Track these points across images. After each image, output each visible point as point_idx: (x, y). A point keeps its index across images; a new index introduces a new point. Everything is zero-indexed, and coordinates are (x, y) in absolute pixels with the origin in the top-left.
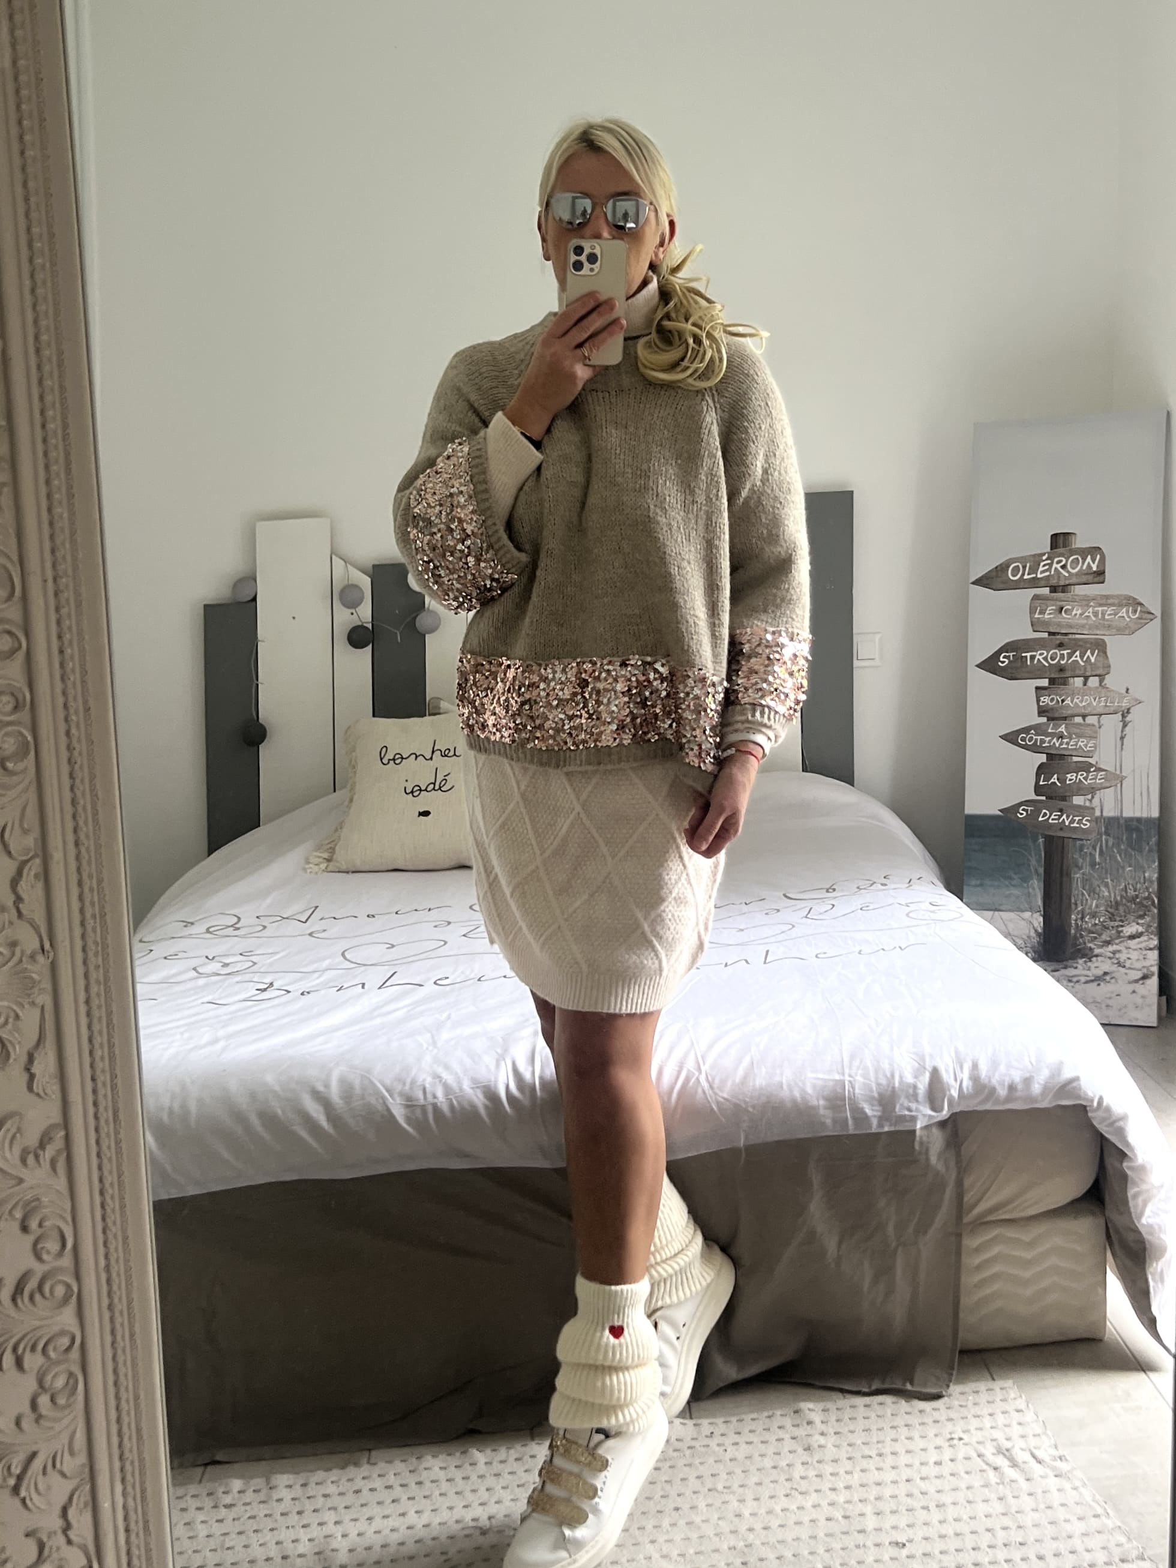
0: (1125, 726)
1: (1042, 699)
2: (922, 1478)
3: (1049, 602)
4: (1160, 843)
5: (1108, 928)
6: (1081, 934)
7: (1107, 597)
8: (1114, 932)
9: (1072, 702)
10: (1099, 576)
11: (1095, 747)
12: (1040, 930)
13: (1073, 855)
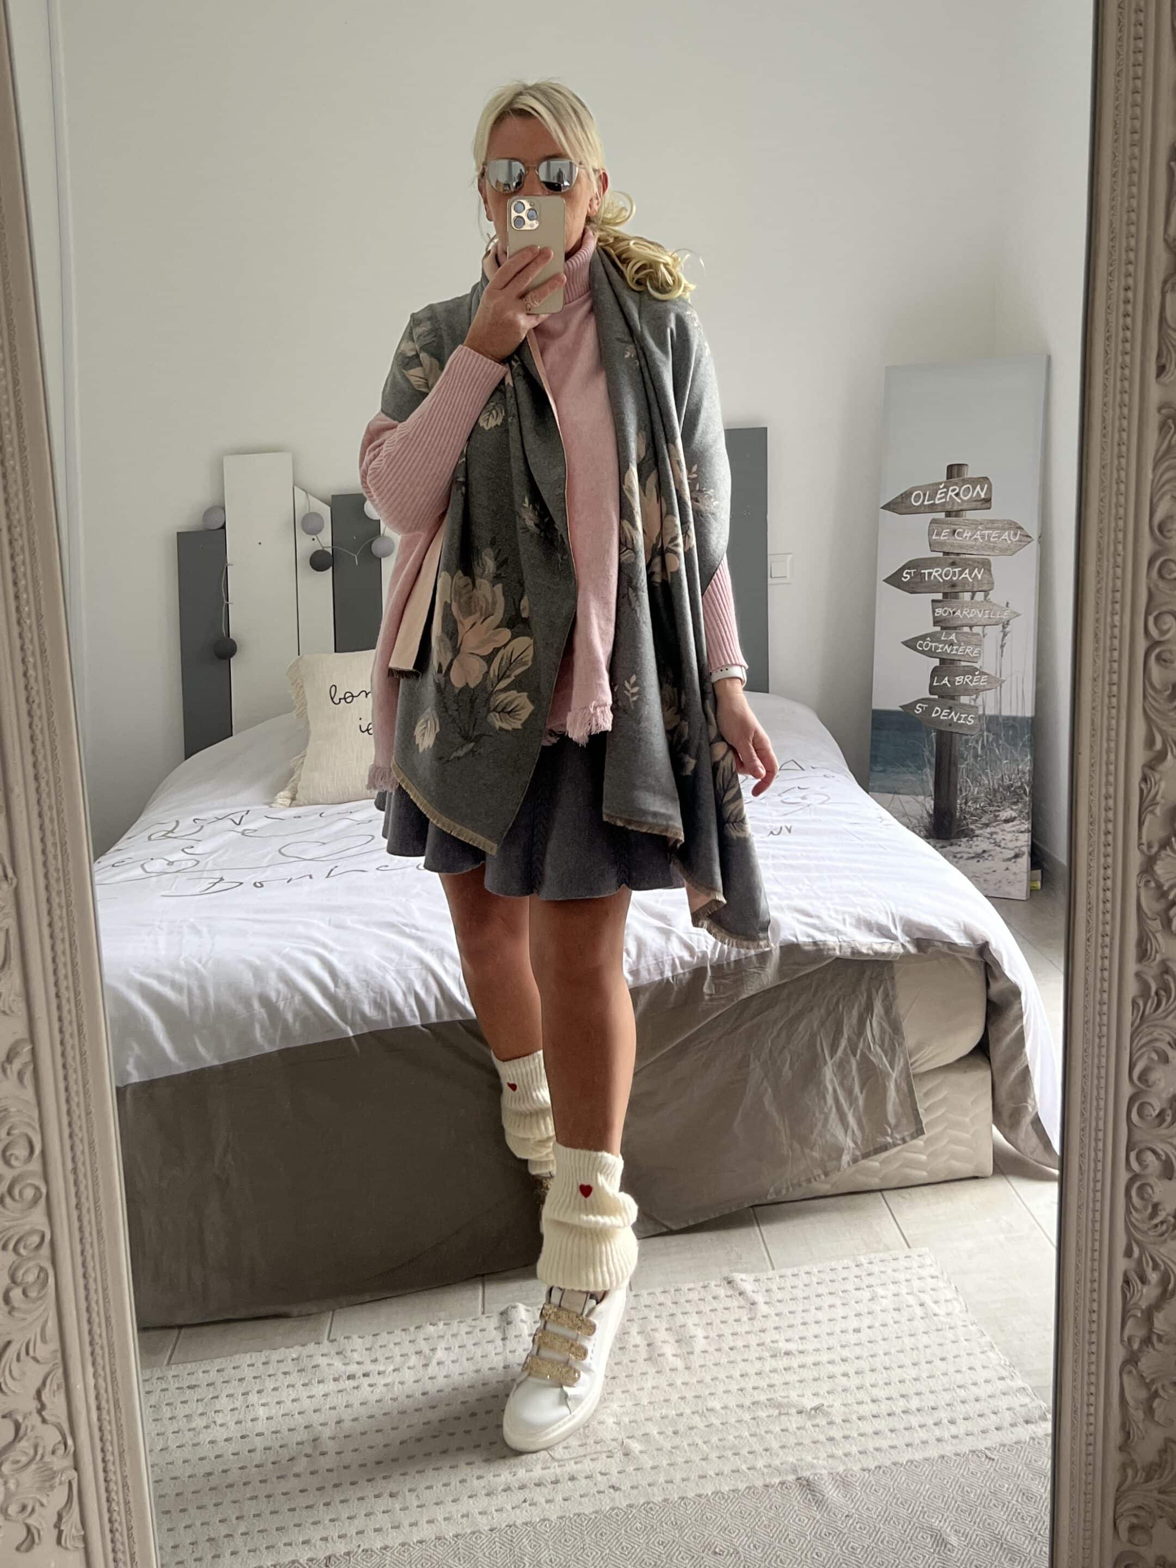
1: (936, 610)
3: (944, 526)
4: (1034, 738)
5: (987, 813)
6: (966, 817)
7: (993, 522)
8: (991, 816)
9: (962, 614)
10: (986, 502)
11: (980, 653)
12: (931, 812)
13: (960, 747)
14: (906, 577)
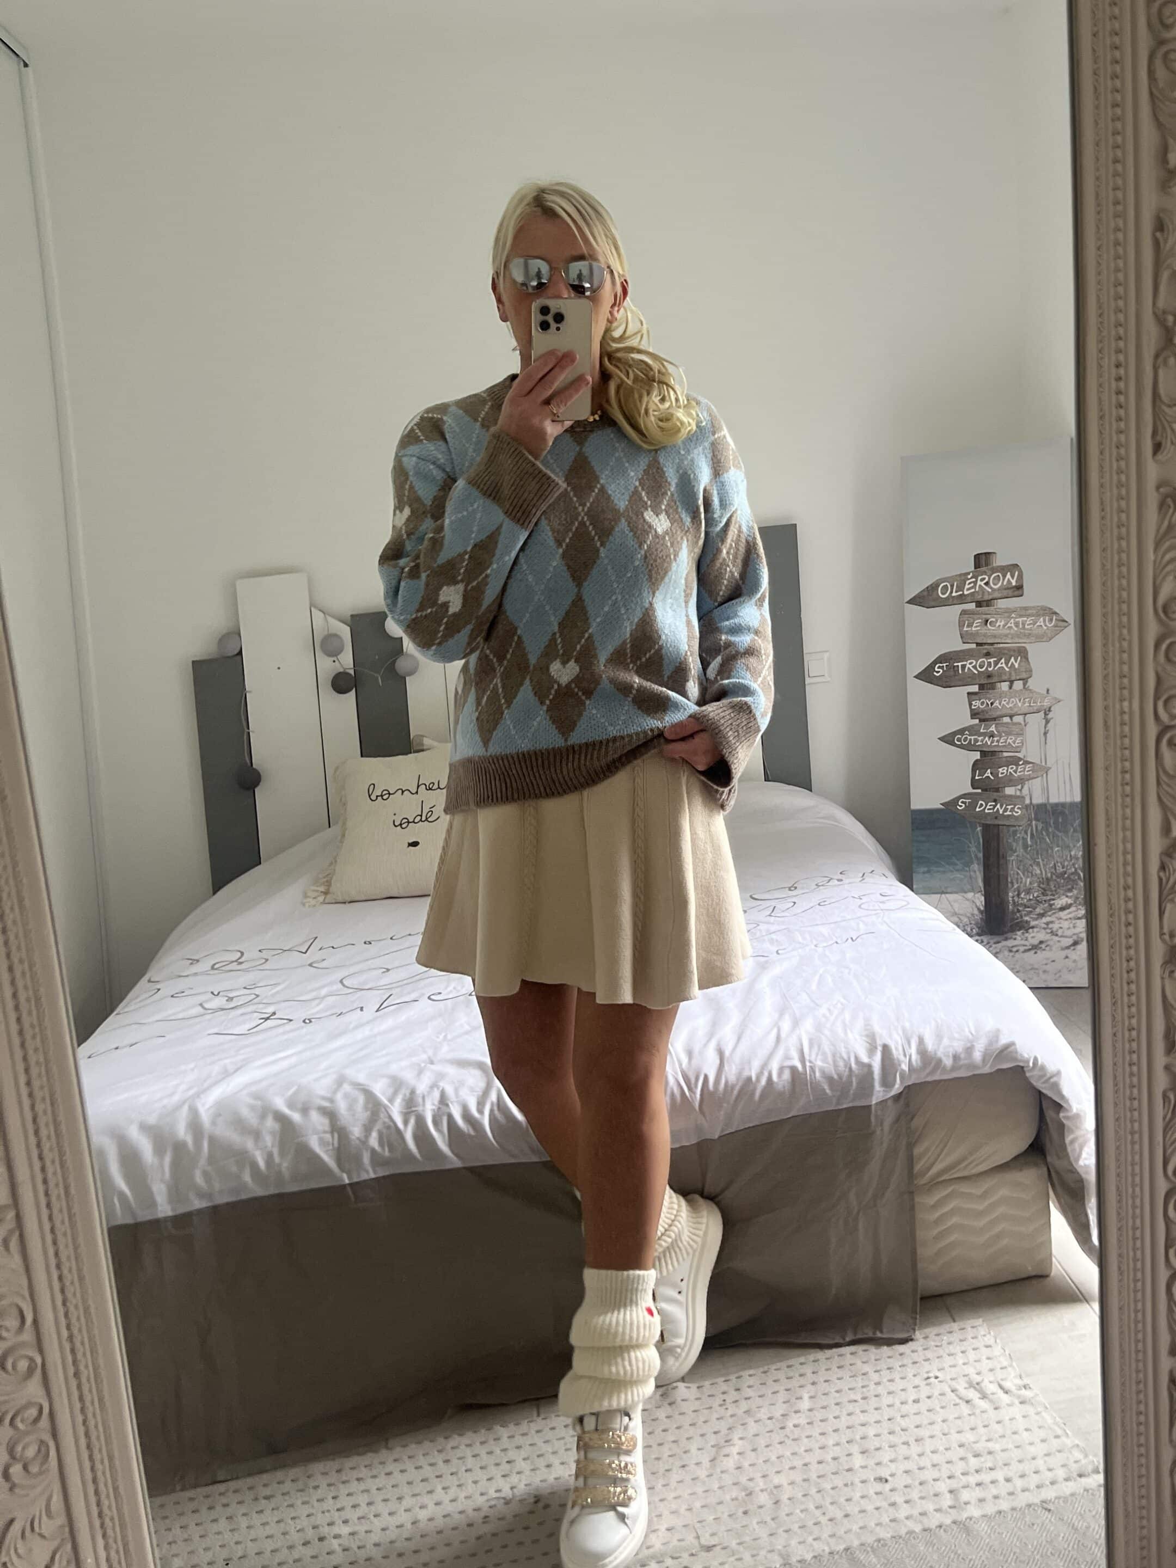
0: (1047, 722)
1: (973, 703)
2: (902, 1416)
3: (975, 616)
4: (1084, 825)
5: (1041, 902)
6: (1019, 909)
7: (1026, 609)
8: (1046, 905)
9: (1000, 704)
10: (1018, 590)
11: (1022, 742)
12: (982, 908)
13: (1008, 840)
14: (938, 672)
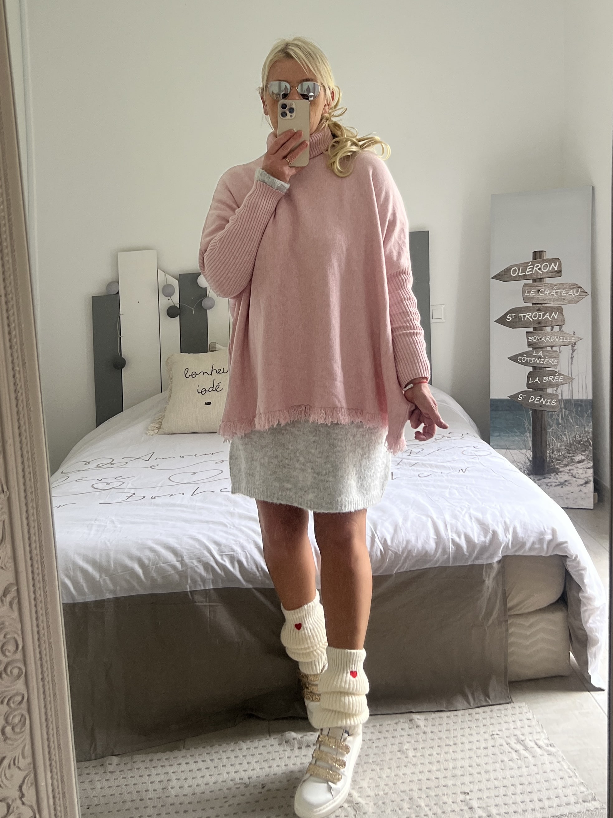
0: (573, 351)
1: (529, 338)
2: (477, 757)
3: (532, 287)
4: (592, 413)
5: (566, 457)
6: (552, 461)
7: (562, 284)
8: (570, 459)
9: (545, 339)
10: (559, 273)
11: (558, 363)
12: (531, 459)
13: (547, 419)
14: (509, 319)
